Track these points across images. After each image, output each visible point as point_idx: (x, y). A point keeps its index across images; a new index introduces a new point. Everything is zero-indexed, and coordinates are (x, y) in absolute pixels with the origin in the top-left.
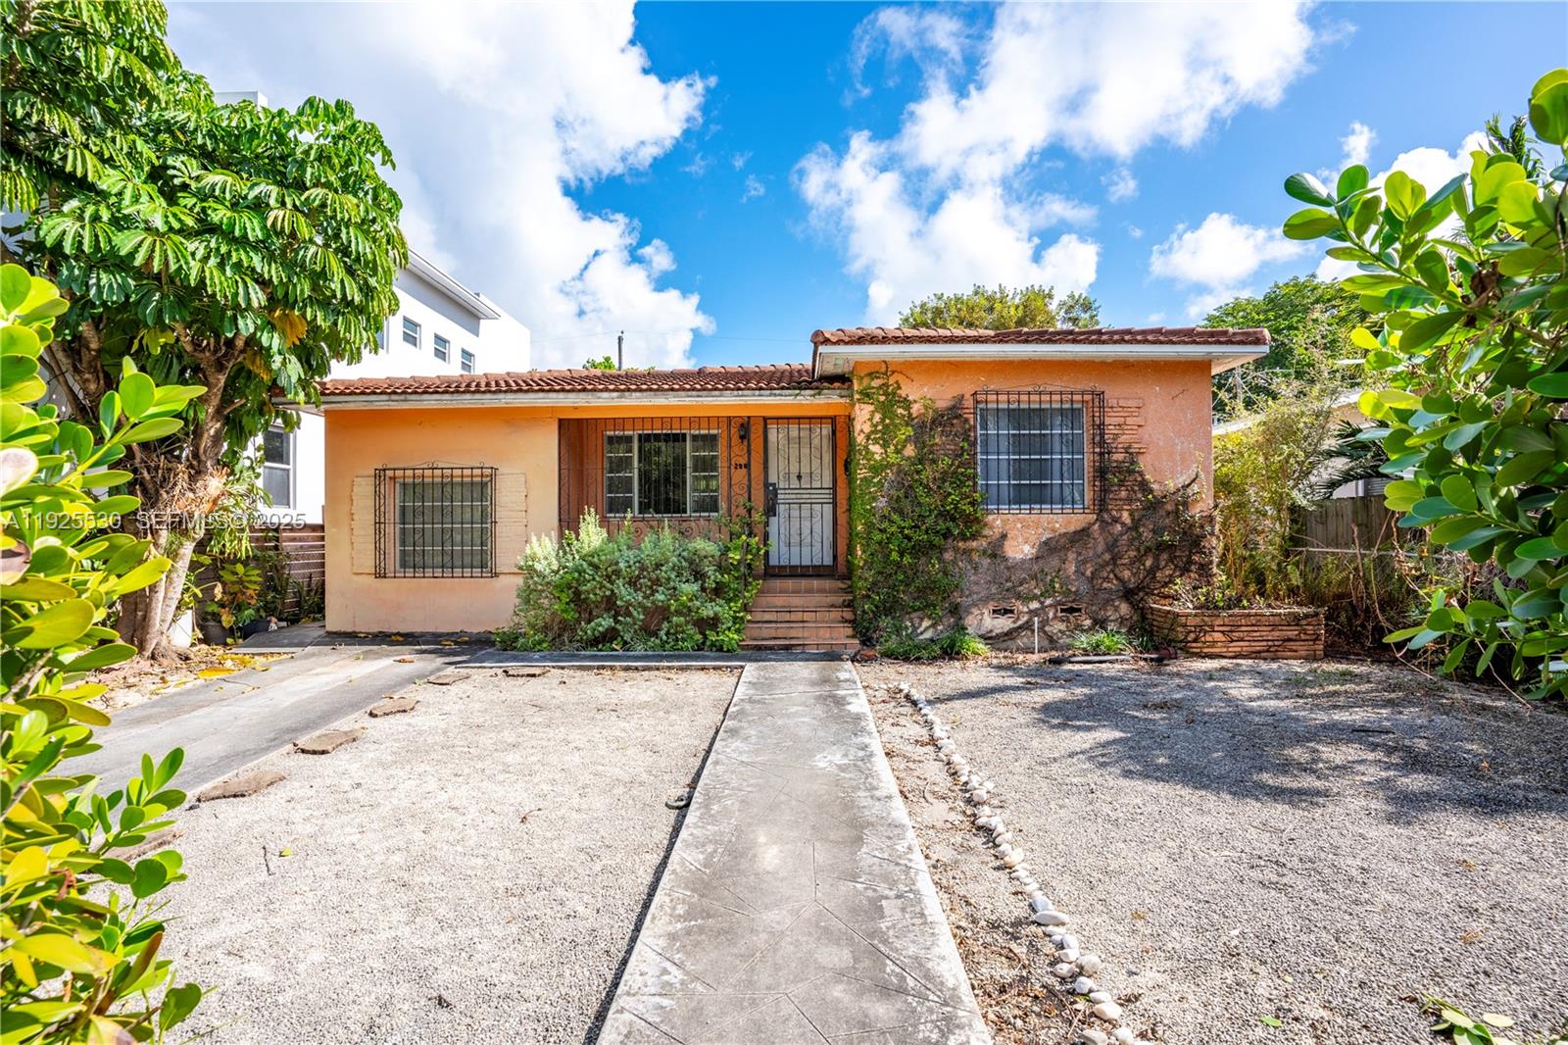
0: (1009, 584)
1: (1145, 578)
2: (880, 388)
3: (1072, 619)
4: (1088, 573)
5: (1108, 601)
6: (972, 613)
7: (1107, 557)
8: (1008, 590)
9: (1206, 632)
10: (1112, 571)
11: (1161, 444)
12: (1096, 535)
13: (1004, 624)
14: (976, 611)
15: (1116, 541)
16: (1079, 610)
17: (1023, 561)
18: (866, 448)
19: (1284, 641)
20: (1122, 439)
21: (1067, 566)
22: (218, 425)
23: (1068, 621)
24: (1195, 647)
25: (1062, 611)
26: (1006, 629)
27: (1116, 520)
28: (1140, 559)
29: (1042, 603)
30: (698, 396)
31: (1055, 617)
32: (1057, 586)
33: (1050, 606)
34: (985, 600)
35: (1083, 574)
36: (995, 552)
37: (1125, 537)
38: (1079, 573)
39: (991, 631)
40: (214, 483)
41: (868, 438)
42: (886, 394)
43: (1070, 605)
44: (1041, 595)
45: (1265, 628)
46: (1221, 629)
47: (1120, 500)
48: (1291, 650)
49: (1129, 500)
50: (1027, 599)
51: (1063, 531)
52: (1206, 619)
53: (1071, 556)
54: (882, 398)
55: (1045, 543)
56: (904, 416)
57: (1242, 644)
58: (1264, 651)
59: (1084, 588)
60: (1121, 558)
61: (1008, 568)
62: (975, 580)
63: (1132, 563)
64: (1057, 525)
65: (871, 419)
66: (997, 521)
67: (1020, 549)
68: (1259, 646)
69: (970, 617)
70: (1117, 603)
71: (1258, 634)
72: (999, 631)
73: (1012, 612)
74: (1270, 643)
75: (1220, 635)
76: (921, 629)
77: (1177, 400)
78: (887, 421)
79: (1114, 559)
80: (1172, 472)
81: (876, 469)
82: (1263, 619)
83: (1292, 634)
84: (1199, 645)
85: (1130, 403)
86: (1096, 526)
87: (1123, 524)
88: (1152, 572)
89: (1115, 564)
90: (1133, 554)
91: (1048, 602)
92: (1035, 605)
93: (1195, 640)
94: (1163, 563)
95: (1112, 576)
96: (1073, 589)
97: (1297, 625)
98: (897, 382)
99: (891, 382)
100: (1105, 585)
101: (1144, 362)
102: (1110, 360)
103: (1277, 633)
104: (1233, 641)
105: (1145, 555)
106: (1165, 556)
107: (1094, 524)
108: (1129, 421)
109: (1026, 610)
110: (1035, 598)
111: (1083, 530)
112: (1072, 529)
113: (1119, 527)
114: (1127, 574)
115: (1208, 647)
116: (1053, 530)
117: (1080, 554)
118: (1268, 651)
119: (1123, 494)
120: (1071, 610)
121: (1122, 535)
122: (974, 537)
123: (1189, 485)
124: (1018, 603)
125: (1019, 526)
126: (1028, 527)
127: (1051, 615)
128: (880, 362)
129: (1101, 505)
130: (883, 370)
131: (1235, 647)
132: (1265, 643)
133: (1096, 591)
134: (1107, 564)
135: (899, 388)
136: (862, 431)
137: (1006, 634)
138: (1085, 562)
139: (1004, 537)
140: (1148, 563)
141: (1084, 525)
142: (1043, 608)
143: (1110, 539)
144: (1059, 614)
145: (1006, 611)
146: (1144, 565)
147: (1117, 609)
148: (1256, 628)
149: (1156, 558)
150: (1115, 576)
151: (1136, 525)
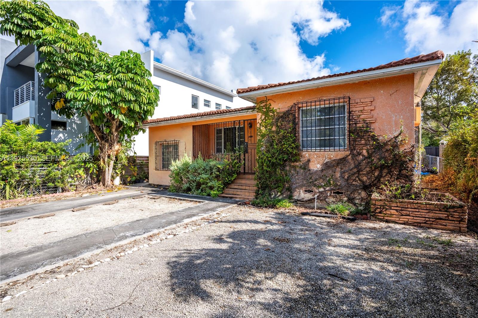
0: (311, 180)
1: (374, 181)
2: (264, 106)
3: (338, 197)
4: (346, 177)
5: (354, 191)
6: (296, 191)
7: (355, 170)
8: (310, 183)
9: (386, 209)
10: (357, 177)
11: (384, 117)
12: (350, 161)
13: (308, 196)
14: (298, 190)
15: (360, 163)
16: (342, 193)
17: (317, 171)
18: (260, 128)
19: (437, 219)
20: (362, 117)
21: (336, 173)
22: (117, 133)
23: (337, 198)
24: (381, 216)
25: (334, 193)
26: (309, 198)
27: (359, 154)
28: (372, 172)
29: (325, 189)
30: (220, 115)
31: (330, 195)
32: (332, 182)
33: (328, 190)
34: (301, 186)
35: (343, 178)
36: (305, 167)
37: (364, 162)
38: (342, 177)
39: (303, 199)
40: (116, 147)
41: (260, 125)
42: (266, 108)
43: (337, 190)
44: (324, 186)
45: (423, 211)
46: (395, 208)
47: (362, 145)
48: (441, 225)
49: (366, 144)
50: (319, 187)
51: (335, 158)
52: (387, 203)
53: (338, 169)
54: (265, 110)
55: (326, 164)
56: (272, 116)
57: (408, 217)
58: (422, 223)
59: (343, 184)
60: (362, 171)
61: (310, 174)
62: (297, 178)
63: (368, 173)
64: (332, 156)
65: (261, 118)
66: (306, 154)
67: (316, 166)
68: (419, 220)
69: (296, 193)
70: (360, 191)
71: (419, 213)
72: (307, 199)
73: (312, 192)
74: (427, 219)
75: (395, 211)
76: (278, 195)
77: (393, 95)
78: (267, 118)
79: (359, 171)
80: (390, 131)
81: (263, 136)
82: (422, 206)
83: (443, 216)
84: (382, 215)
85: (366, 100)
86: (350, 157)
87: (363, 156)
88: (378, 178)
89: (359, 174)
90: (368, 169)
91: (328, 189)
92: (322, 190)
93: (380, 212)
94: (384, 174)
95: (357, 179)
96: (339, 184)
97: (446, 211)
98: (270, 103)
99: (268, 104)
100: (354, 183)
101: (375, 80)
102: (357, 82)
103: (432, 214)
104: (402, 215)
105: (375, 170)
106: (386, 171)
107: (349, 155)
108: (366, 108)
109: (317, 191)
110: (322, 186)
111: (343, 158)
112: (338, 158)
113: (361, 157)
114: (365, 178)
115: (388, 216)
116: (330, 158)
117: (341, 169)
118: (425, 223)
119: (363, 142)
120: (338, 193)
121: (362, 161)
122: (296, 161)
123: (398, 136)
124: (315, 188)
125: (316, 156)
126: (319, 157)
127: (329, 194)
128: (264, 97)
129: (352, 147)
130: (265, 100)
131: (404, 219)
132: (424, 219)
133: (349, 185)
134: (355, 173)
135: (271, 105)
136: (258, 122)
137: (309, 200)
138: (344, 172)
139: (309, 161)
140: (376, 174)
141: (344, 156)
142: (325, 191)
143: (356, 162)
144: (332, 194)
145: (310, 191)
146: (374, 175)
147: (360, 194)
148: (417, 210)
149: (381, 172)
150: (359, 179)
151: (370, 156)
